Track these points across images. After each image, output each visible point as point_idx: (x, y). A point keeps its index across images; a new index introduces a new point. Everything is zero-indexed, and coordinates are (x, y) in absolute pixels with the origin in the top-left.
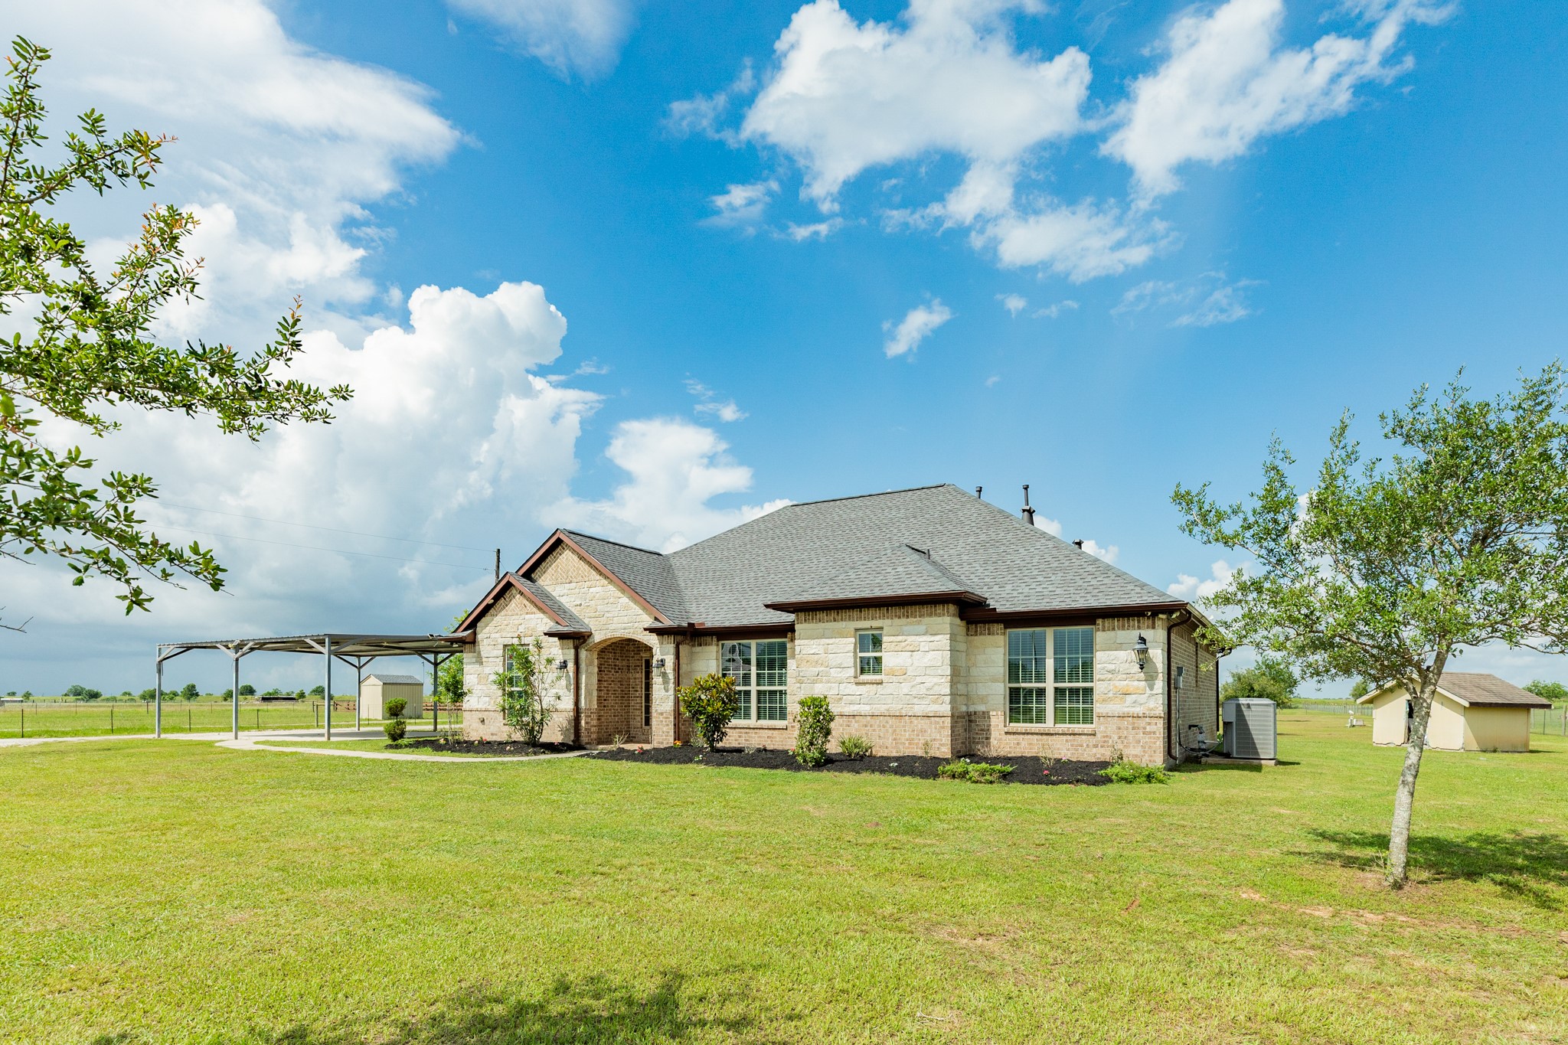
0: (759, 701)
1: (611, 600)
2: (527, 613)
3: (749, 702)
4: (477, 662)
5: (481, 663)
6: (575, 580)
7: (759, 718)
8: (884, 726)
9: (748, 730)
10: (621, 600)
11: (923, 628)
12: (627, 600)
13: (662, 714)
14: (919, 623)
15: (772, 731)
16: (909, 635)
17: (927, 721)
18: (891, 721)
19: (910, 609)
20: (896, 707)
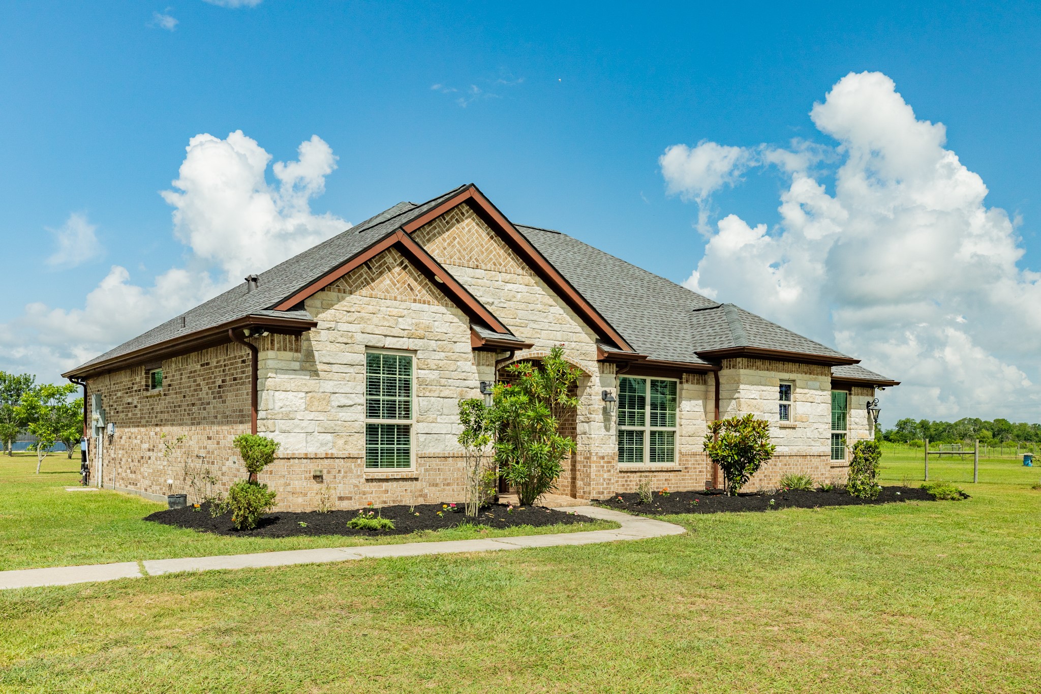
0: (653, 442)
1: (540, 307)
2: (415, 301)
3: (642, 444)
4: (302, 369)
5: (315, 373)
6: (484, 267)
7: (653, 459)
8: (796, 465)
9: (647, 474)
10: (552, 309)
11: (817, 384)
12: (562, 311)
13: (603, 458)
14: (815, 380)
15: (669, 474)
16: (810, 389)
17: (818, 459)
18: (800, 460)
19: (814, 367)
20: (803, 449)
